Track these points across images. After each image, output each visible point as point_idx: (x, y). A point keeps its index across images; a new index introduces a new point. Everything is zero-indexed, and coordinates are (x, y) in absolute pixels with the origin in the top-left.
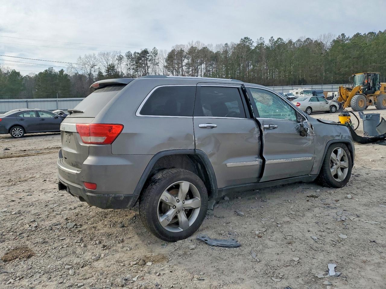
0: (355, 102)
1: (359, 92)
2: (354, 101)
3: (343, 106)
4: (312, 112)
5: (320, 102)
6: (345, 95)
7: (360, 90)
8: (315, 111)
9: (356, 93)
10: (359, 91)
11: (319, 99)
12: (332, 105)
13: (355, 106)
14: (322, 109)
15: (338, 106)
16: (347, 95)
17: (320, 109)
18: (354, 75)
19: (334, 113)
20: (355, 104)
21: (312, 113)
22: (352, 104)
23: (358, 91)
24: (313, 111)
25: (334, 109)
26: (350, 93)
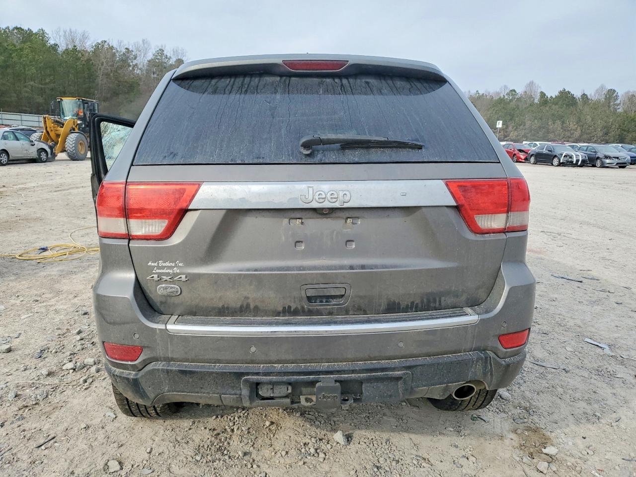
0: (73, 145)
1: (74, 130)
2: (71, 143)
3: (55, 150)
4: (9, 160)
5: (21, 142)
6: (53, 132)
7: (76, 125)
8: (14, 158)
9: (70, 130)
10: (74, 126)
11: (18, 137)
12: (40, 149)
13: (74, 151)
14: (26, 155)
15: (48, 150)
16: (57, 132)
17: (22, 155)
18: (61, 99)
19: (45, 162)
20: (74, 148)
21: (9, 162)
22: (68, 148)
23: (72, 127)
24: (11, 158)
25: (43, 156)
26: (61, 131)
